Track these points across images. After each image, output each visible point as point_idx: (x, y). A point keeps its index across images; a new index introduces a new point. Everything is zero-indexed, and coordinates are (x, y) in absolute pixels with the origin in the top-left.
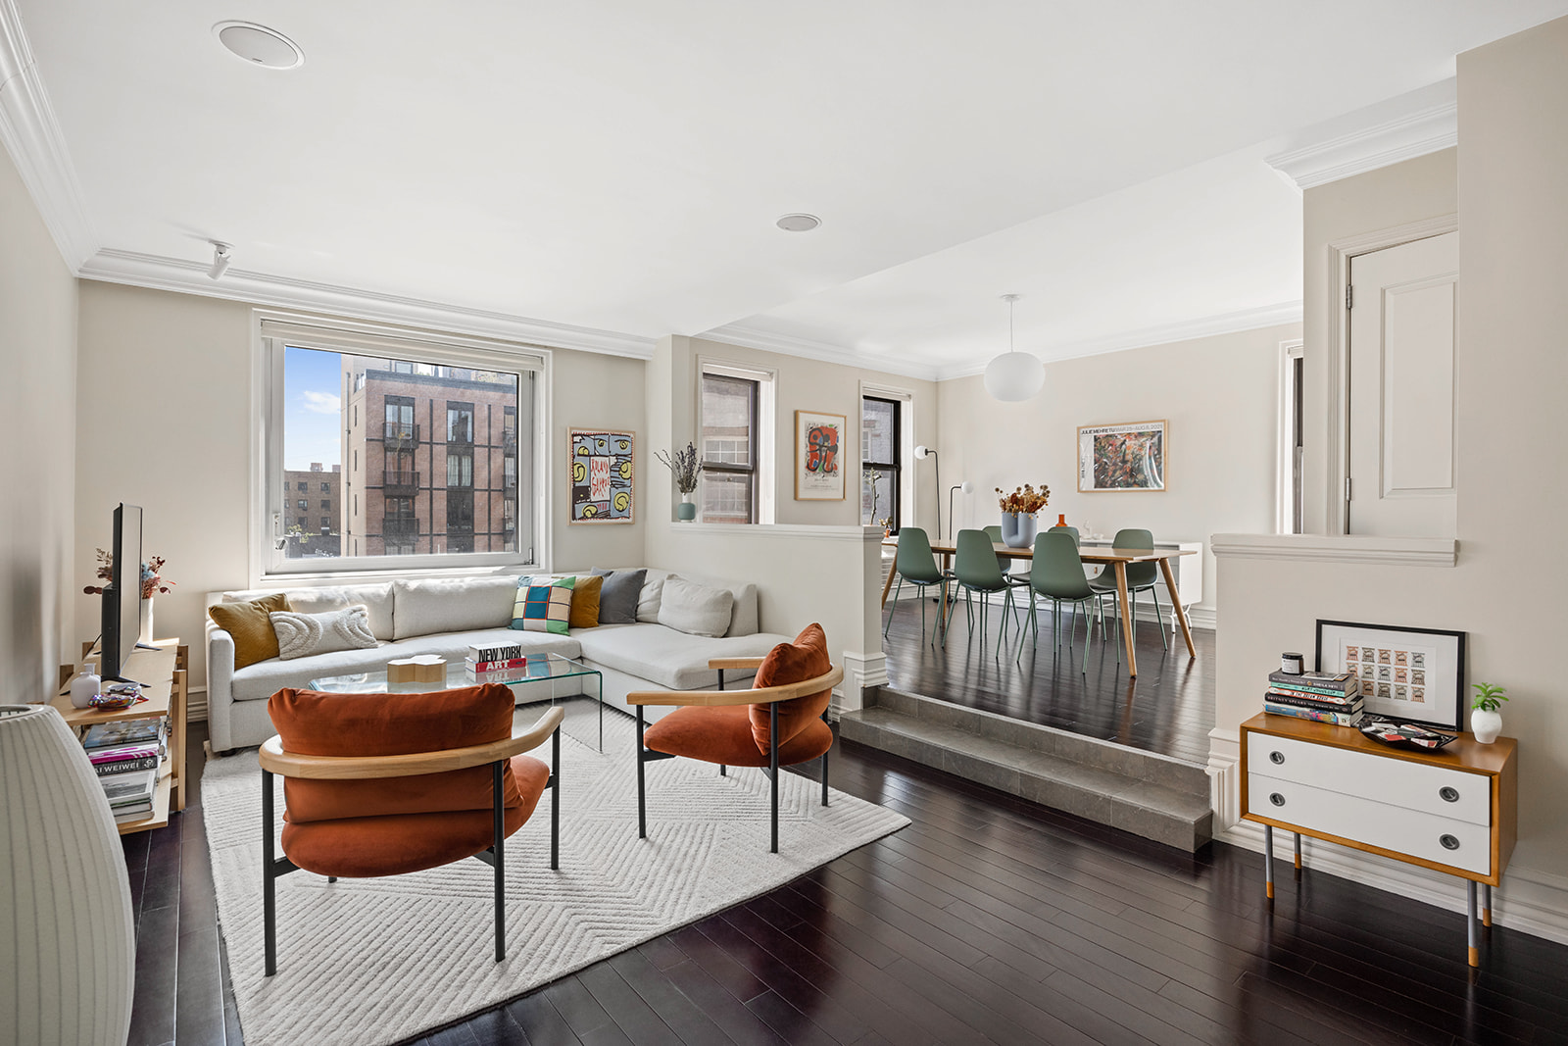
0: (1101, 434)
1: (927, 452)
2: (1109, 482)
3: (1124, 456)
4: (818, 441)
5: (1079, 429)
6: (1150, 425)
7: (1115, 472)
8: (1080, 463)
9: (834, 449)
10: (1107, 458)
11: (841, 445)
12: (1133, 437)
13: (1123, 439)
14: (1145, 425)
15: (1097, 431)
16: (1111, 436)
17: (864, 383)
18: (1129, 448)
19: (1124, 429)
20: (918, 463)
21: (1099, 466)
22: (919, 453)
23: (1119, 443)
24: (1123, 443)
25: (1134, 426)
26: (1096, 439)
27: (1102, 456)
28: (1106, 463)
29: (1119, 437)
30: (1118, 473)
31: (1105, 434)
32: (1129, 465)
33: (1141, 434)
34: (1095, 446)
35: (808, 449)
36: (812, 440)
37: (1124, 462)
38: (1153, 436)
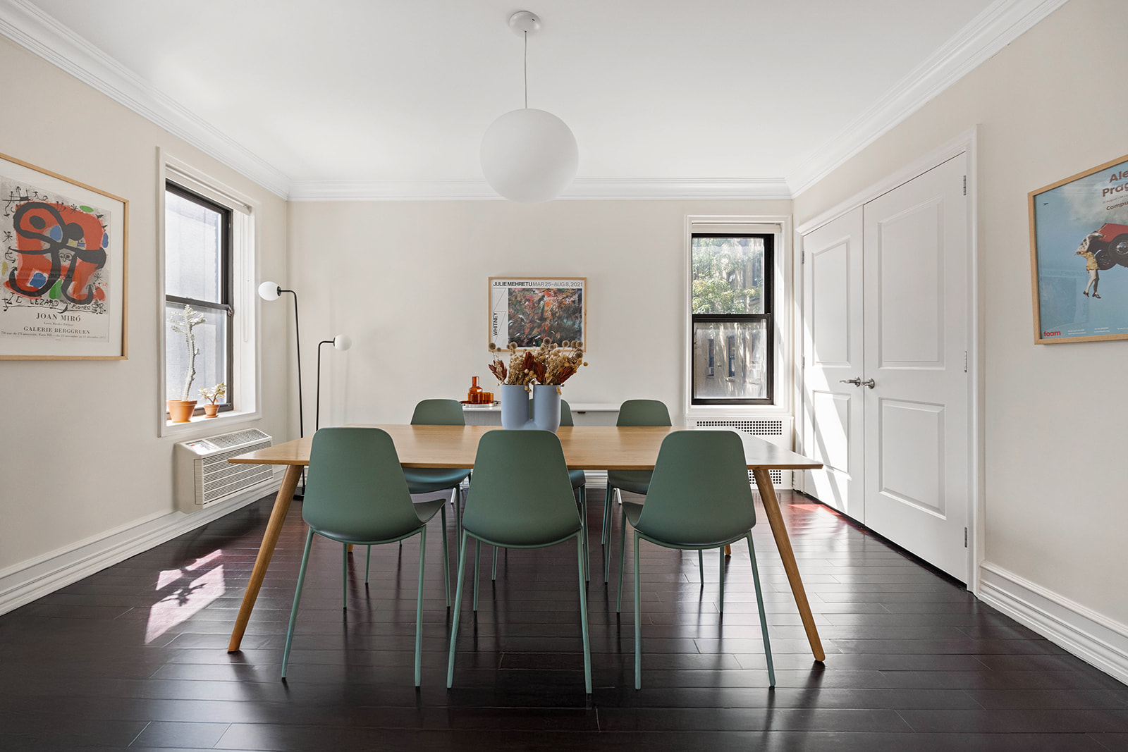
0: (517, 287)
1: (279, 291)
2: (526, 341)
3: (542, 313)
4: (47, 233)
5: (490, 279)
6: (570, 281)
7: (532, 329)
8: (494, 319)
9: (98, 258)
10: (523, 314)
11: (113, 251)
12: (552, 293)
13: (540, 295)
14: (565, 281)
15: (511, 284)
16: (528, 290)
17: (167, 157)
18: (547, 304)
19: (542, 284)
20: (262, 304)
21: (514, 323)
22: (267, 291)
23: (536, 299)
24: (542, 299)
25: (553, 282)
26: (510, 292)
27: (517, 311)
28: (522, 320)
29: (537, 292)
30: (535, 332)
31: (521, 287)
32: (548, 323)
33: (560, 291)
34: (509, 300)
35: (14, 243)
36: (26, 224)
37: (543, 319)
38: (573, 294)
